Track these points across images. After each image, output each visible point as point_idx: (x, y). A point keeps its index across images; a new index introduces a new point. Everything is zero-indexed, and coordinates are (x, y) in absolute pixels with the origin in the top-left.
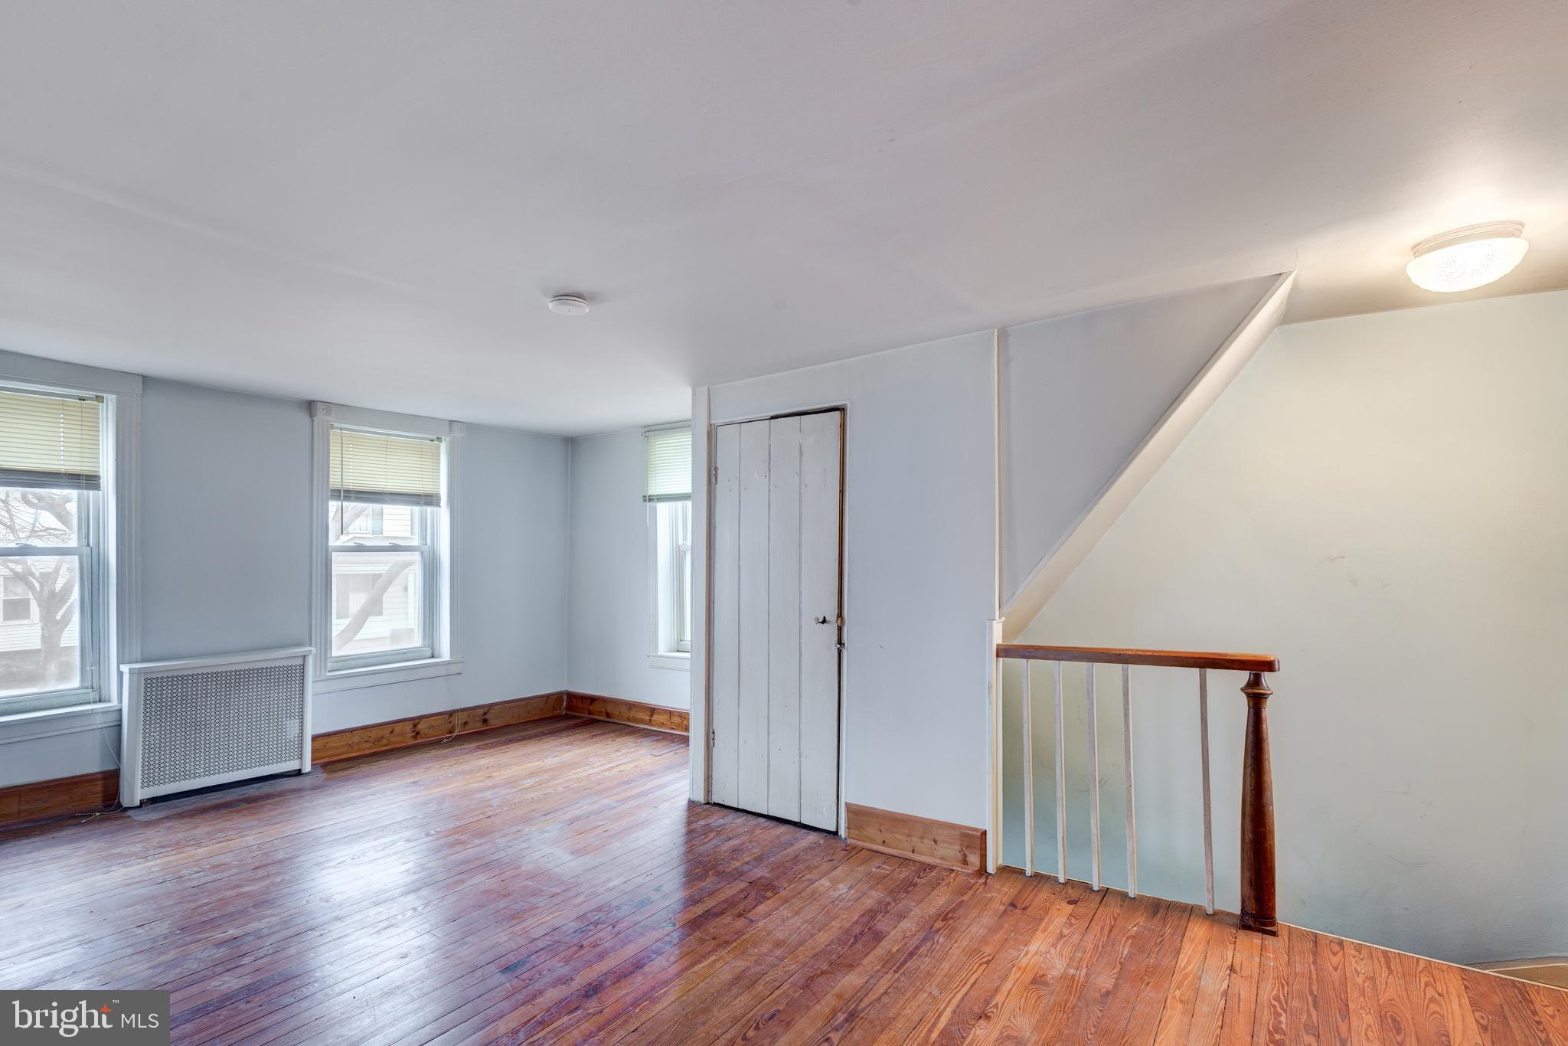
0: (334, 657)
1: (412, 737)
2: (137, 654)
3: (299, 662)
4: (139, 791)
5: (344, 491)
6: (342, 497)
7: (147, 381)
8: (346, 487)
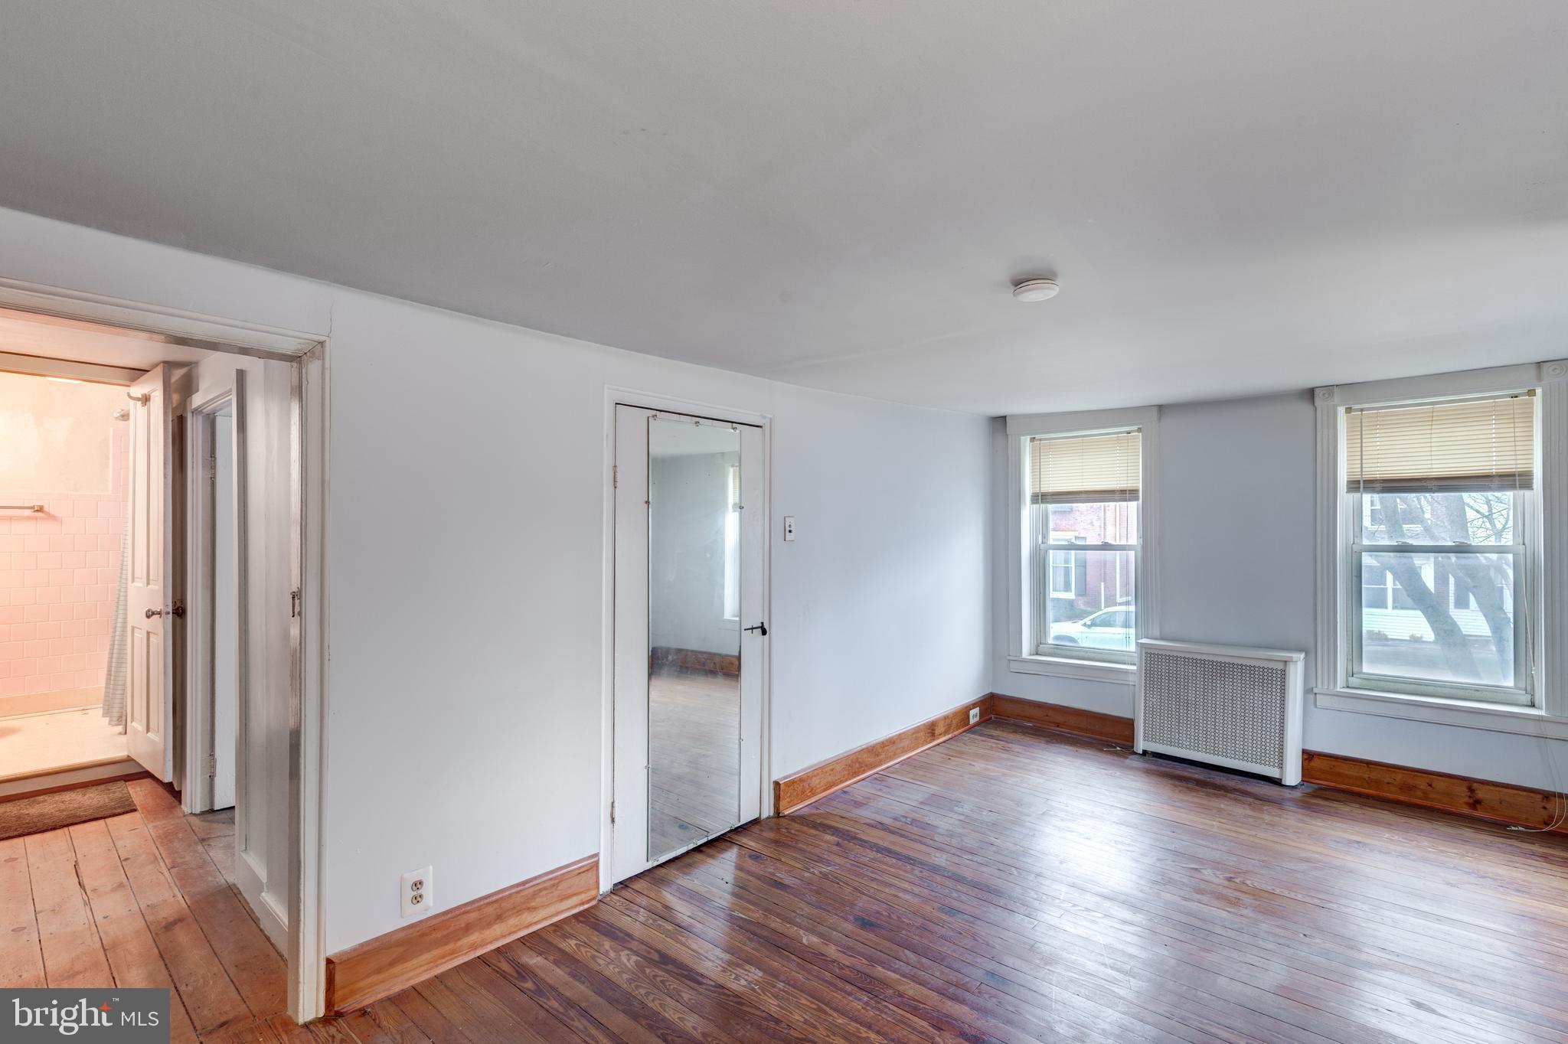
0: (1365, 674)
1: (1467, 804)
2: (1157, 633)
3: (1280, 666)
4: (1141, 744)
5: (1364, 481)
6: (1361, 489)
7: (1162, 409)
8: (1366, 477)
